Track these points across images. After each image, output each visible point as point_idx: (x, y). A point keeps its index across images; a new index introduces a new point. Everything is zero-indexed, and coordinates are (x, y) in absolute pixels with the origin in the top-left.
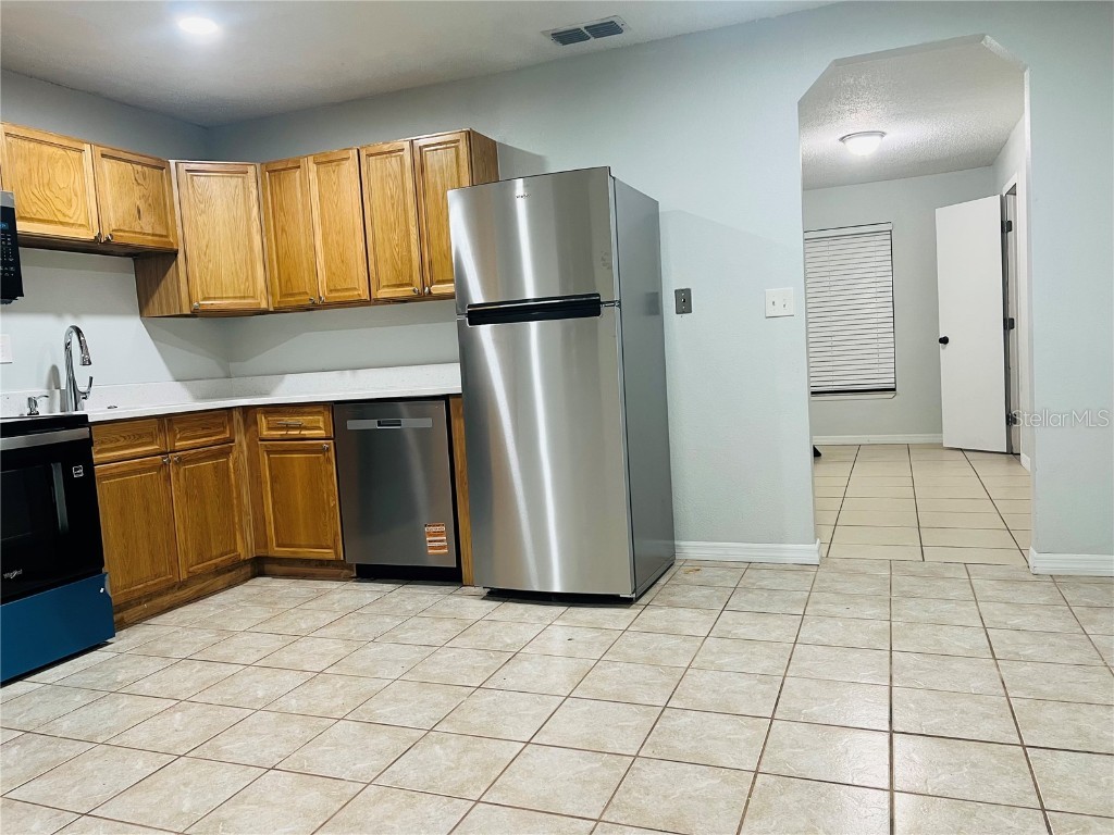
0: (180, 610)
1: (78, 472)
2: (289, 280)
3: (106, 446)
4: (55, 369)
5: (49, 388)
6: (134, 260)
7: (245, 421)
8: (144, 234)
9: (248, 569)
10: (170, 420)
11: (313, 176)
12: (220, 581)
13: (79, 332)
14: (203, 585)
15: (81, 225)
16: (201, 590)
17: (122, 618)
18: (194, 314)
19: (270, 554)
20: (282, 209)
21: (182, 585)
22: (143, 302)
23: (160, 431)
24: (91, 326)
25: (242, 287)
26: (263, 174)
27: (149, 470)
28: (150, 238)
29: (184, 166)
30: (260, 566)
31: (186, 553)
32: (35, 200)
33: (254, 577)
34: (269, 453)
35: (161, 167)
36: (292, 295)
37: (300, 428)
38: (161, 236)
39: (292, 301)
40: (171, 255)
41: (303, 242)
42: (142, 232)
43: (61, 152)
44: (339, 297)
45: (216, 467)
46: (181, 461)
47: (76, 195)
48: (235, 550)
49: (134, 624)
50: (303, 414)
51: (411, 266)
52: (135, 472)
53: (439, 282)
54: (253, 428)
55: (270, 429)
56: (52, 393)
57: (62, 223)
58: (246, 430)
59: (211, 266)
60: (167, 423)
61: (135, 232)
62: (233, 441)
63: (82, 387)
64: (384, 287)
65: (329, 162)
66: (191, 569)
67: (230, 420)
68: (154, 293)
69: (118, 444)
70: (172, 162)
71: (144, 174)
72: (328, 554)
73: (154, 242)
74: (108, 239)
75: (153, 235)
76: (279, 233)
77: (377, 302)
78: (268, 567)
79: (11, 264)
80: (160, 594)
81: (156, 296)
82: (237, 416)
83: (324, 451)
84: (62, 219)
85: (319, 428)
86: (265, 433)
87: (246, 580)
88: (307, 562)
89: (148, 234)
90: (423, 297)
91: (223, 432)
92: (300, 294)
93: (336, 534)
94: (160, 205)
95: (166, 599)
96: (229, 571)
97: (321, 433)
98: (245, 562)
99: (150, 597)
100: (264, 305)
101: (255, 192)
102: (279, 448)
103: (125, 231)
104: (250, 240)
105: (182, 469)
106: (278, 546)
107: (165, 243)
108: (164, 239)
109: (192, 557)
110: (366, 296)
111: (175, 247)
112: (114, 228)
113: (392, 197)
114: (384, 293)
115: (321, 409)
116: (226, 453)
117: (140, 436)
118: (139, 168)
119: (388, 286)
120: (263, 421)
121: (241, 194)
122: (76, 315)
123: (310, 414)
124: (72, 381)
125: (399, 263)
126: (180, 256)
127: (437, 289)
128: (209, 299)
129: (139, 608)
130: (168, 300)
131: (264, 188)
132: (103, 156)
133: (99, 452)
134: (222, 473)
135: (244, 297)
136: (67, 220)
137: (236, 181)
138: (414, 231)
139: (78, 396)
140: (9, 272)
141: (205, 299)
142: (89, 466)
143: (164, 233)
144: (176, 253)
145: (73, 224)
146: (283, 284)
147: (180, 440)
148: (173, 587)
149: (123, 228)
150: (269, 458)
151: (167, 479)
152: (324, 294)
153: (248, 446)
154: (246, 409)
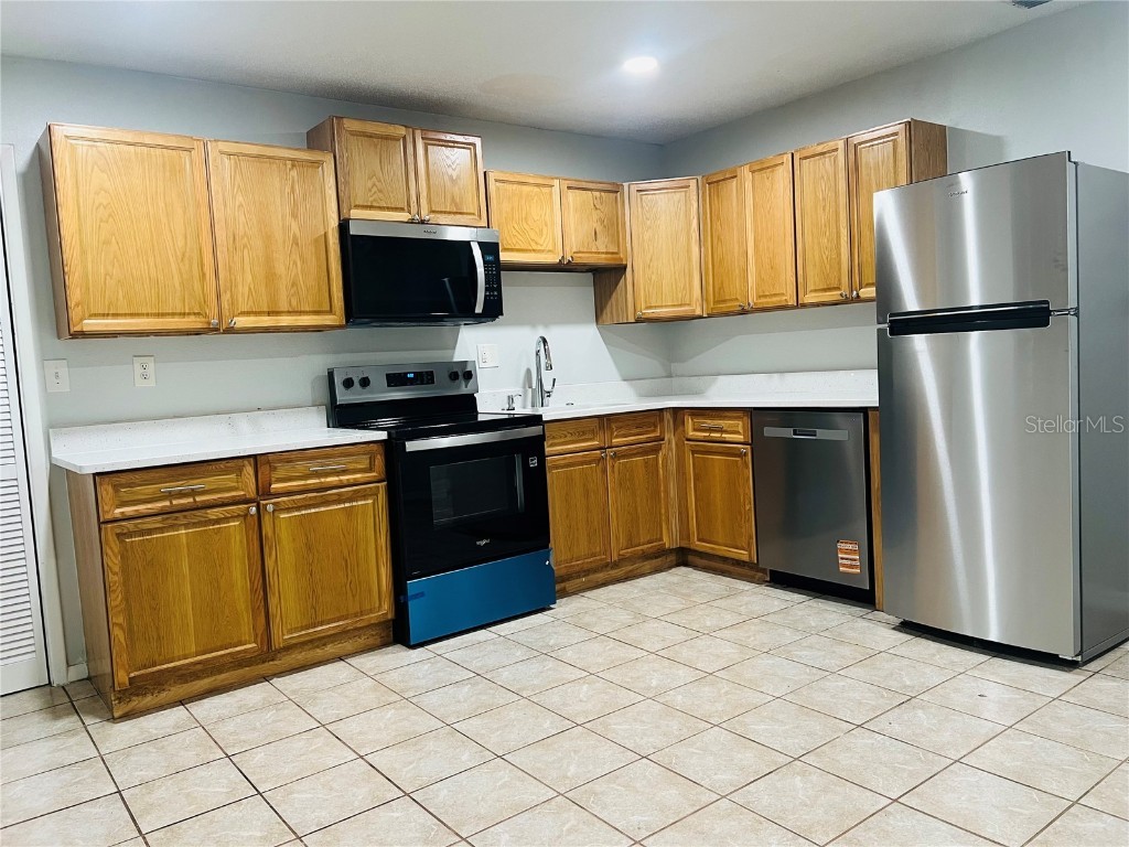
0: (611, 587)
1: (534, 463)
2: (722, 288)
3: (556, 441)
4: (529, 371)
5: (524, 387)
6: (593, 275)
7: (674, 422)
9: (672, 558)
10: (609, 420)
11: (748, 185)
12: (647, 565)
13: (545, 341)
14: (631, 568)
15: (549, 251)
16: (630, 571)
17: (565, 588)
18: (639, 321)
19: (692, 547)
20: (719, 218)
21: (615, 565)
22: (599, 310)
23: (600, 428)
24: (555, 335)
25: (680, 295)
26: (704, 186)
27: (590, 463)
28: (604, 256)
29: (634, 188)
30: (683, 557)
31: (617, 539)
32: (515, 233)
33: (678, 565)
34: (693, 452)
35: (615, 190)
36: (724, 301)
37: (721, 430)
38: (613, 253)
39: (724, 307)
40: (619, 270)
41: (736, 250)
42: (599, 252)
43: (536, 189)
44: (768, 303)
45: (646, 463)
46: (616, 456)
47: (546, 225)
48: (661, 539)
49: (575, 593)
50: (724, 418)
51: (840, 269)
52: (582, 463)
53: (868, 285)
54: (681, 428)
55: (695, 430)
56: (525, 392)
57: (534, 250)
58: (675, 430)
59: (654, 277)
60: (606, 422)
61: (591, 253)
62: (663, 440)
63: (547, 387)
64: (811, 291)
65: (763, 169)
66: (621, 552)
67: (662, 420)
68: (607, 303)
69: (567, 439)
70: (626, 185)
71: (601, 199)
72: (743, 555)
73: (606, 259)
74: (569, 262)
75: (607, 253)
76: (716, 243)
77: (804, 306)
78: (691, 558)
79: (494, 290)
80: (595, 571)
81: (608, 307)
82: (668, 416)
83: (742, 455)
84: (535, 248)
85: (738, 433)
86: (691, 433)
87: (670, 568)
88: (725, 559)
89: (603, 253)
90: (850, 301)
91: (654, 431)
92: (731, 300)
93: (751, 537)
94: (614, 226)
95: (600, 576)
96: (656, 558)
97: (740, 438)
98: (671, 551)
99: (587, 572)
100: (698, 312)
101: (695, 205)
102: (703, 449)
103: (583, 253)
104: (689, 251)
105: (617, 463)
106: (699, 540)
107: (615, 259)
108: (614, 256)
109: (623, 542)
110: (792, 302)
111: (624, 263)
112: (574, 250)
113: (824, 199)
114: (809, 298)
115: (740, 414)
116: (656, 450)
117: (583, 433)
118: (597, 194)
119: (815, 291)
120: (689, 422)
121: (683, 208)
122: (546, 325)
123: (730, 418)
124: (540, 381)
125: (828, 267)
126: (629, 269)
127: (865, 293)
128: (650, 307)
129: (578, 581)
130: (617, 310)
131: (704, 200)
132: (569, 188)
133: (551, 445)
134: (652, 469)
135: (681, 305)
136: (539, 248)
137: (679, 196)
138: (844, 233)
139: (543, 394)
140: (493, 296)
141: (647, 308)
142: (542, 457)
143: (616, 251)
144: (625, 267)
145: (543, 251)
146: (717, 289)
147: (617, 437)
148: (606, 566)
149: (582, 250)
150: (693, 457)
151: (604, 471)
152: (753, 300)
153: (676, 444)
154: (676, 410)
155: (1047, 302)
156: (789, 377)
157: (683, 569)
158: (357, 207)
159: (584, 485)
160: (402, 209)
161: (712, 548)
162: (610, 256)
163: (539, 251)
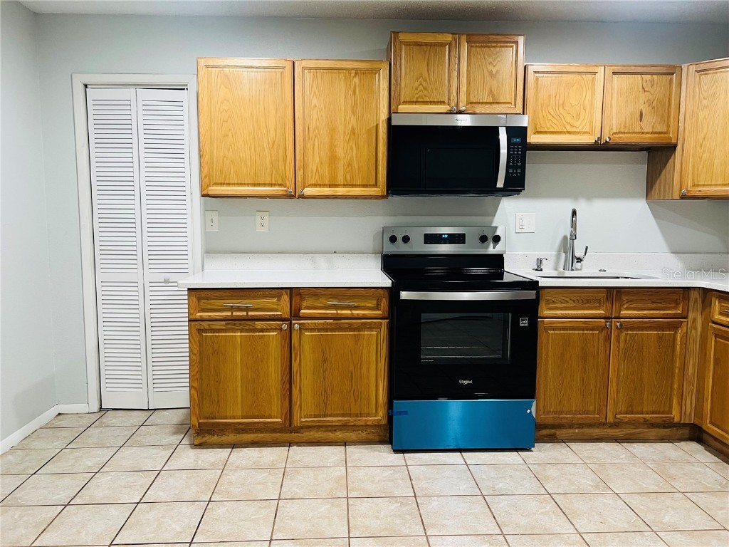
1: (524, 323)
3: (556, 305)
6: (649, 152)
7: (703, 302)
8: (643, 133)
9: (686, 431)
12: (653, 432)
14: (634, 431)
15: (585, 132)
16: (633, 434)
17: (555, 434)
18: (683, 197)
19: (704, 427)
21: (615, 425)
23: (607, 298)
27: (593, 329)
28: (649, 136)
29: (693, 68)
30: (696, 434)
31: (616, 404)
32: (550, 117)
33: (691, 439)
34: (716, 336)
35: (671, 71)
38: (660, 133)
40: (669, 149)
42: (647, 131)
43: (578, 77)
45: (660, 337)
46: (622, 328)
47: (585, 109)
48: (670, 412)
49: (563, 441)
52: (578, 329)
54: (707, 309)
55: (721, 314)
56: (558, 256)
57: (568, 132)
58: (703, 309)
59: (705, 156)
61: (632, 133)
62: (686, 317)
63: (579, 254)
66: (618, 416)
67: (687, 299)
69: (568, 305)
70: (684, 67)
71: (652, 82)
73: (650, 138)
74: (606, 141)
75: (654, 133)
79: (516, 167)
80: (591, 426)
81: (658, 182)
82: (694, 295)
84: (569, 129)
86: (717, 317)
87: (680, 440)
89: (647, 133)
94: (667, 107)
95: (596, 432)
96: (664, 427)
98: (685, 425)
99: (581, 426)
103: (624, 133)
105: (623, 334)
106: (711, 423)
109: (622, 408)
111: (673, 142)
112: (615, 131)
116: (675, 327)
117: (588, 302)
118: (648, 77)
120: (716, 305)
124: (571, 249)
126: (679, 148)
128: (698, 185)
129: (571, 431)
132: (615, 73)
134: (668, 343)
136: (574, 129)
139: (574, 260)
140: (517, 173)
141: (694, 186)
143: (665, 130)
144: (674, 147)
145: (579, 132)
147: (627, 309)
148: (603, 425)
149: (623, 130)
150: (716, 342)
151: (608, 338)
153: (702, 325)
154: (706, 291)
157: (694, 446)
158: (405, 103)
159: (583, 349)
160: (443, 103)
162: (656, 135)
163: (574, 133)
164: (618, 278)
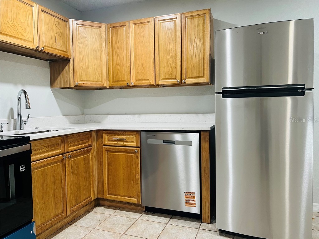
1: (23, 169)
2: (117, 75)
3: (37, 152)
4: (12, 110)
5: (9, 119)
6: (50, 62)
7: (97, 137)
8: (57, 49)
9: (94, 204)
10: (67, 137)
11: (132, 30)
13: (25, 92)
15: (30, 41)
16: (74, 216)
19: (105, 198)
20: (116, 44)
21: (68, 217)
22: (52, 80)
23: (62, 142)
25: (97, 77)
26: (108, 28)
27: (56, 162)
28: (60, 52)
29: (75, 22)
31: (70, 202)
32: (9, 25)
33: (96, 207)
34: (107, 151)
35: (66, 20)
36: (118, 81)
37: (124, 141)
38: (64, 51)
39: (119, 84)
40: (67, 60)
41: (125, 59)
42: (56, 49)
44: (143, 83)
45: (84, 158)
46: (71, 157)
47: (29, 27)
48: (90, 196)
50: (125, 135)
52: (51, 164)
53: (189, 78)
54: (100, 140)
55: (109, 140)
56: (10, 121)
57: (20, 39)
58: (97, 141)
59: (84, 66)
60: (65, 138)
61: (53, 48)
62: (91, 146)
63: (24, 118)
64: (162, 79)
65: (140, 23)
67: (91, 136)
68: (58, 77)
69: (43, 150)
70: (70, 20)
71: (59, 22)
72: (134, 200)
73: (61, 53)
74: (42, 50)
75: (61, 51)
76: (114, 54)
81: (59, 78)
82: (94, 134)
83: (134, 152)
84: (21, 37)
85: (133, 142)
86: (107, 143)
88: (121, 202)
89: (59, 50)
90: (182, 84)
91: (88, 142)
92: (122, 81)
93: (138, 192)
94: (64, 37)
96: (86, 205)
97: (134, 144)
98: (94, 201)
100: (105, 85)
101: (104, 36)
102: (114, 150)
103: (49, 47)
104: (101, 57)
105: (71, 161)
106: (109, 194)
107: (65, 54)
108: (65, 53)
109: (73, 203)
110: (153, 83)
111: (69, 57)
112: (46, 44)
114: (161, 82)
115: (135, 133)
116: (88, 152)
117: (53, 146)
118: (57, 19)
119: (164, 79)
120: (106, 137)
121: (99, 36)
122: (23, 84)
123: (129, 135)
124: (20, 115)
125: (171, 69)
126: (71, 61)
127: (188, 81)
128: (82, 81)
129: (47, 231)
130: (64, 80)
131: (108, 35)
132: (42, 11)
133: (35, 155)
134: (87, 161)
135: (98, 81)
136: (23, 38)
137: (96, 31)
138: (179, 54)
139: (21, 122)
141: (81, 81)
142: (28, 163)
143: (66, 50)
144: (69, 60)
146: (114, 76)
147: (71, 146)
148: (63, 219)
149: (49, 45)
150: (108, 154)
151: (64, 166)
152: (134, 81)
153: (97, 148)
154: (98, 131)
155: (304, 85)
156: (143, 116)
159: (53, 176)
161: (116, 198)
162: (62, 52)
163: (24, 40)
164: (48, 131)
